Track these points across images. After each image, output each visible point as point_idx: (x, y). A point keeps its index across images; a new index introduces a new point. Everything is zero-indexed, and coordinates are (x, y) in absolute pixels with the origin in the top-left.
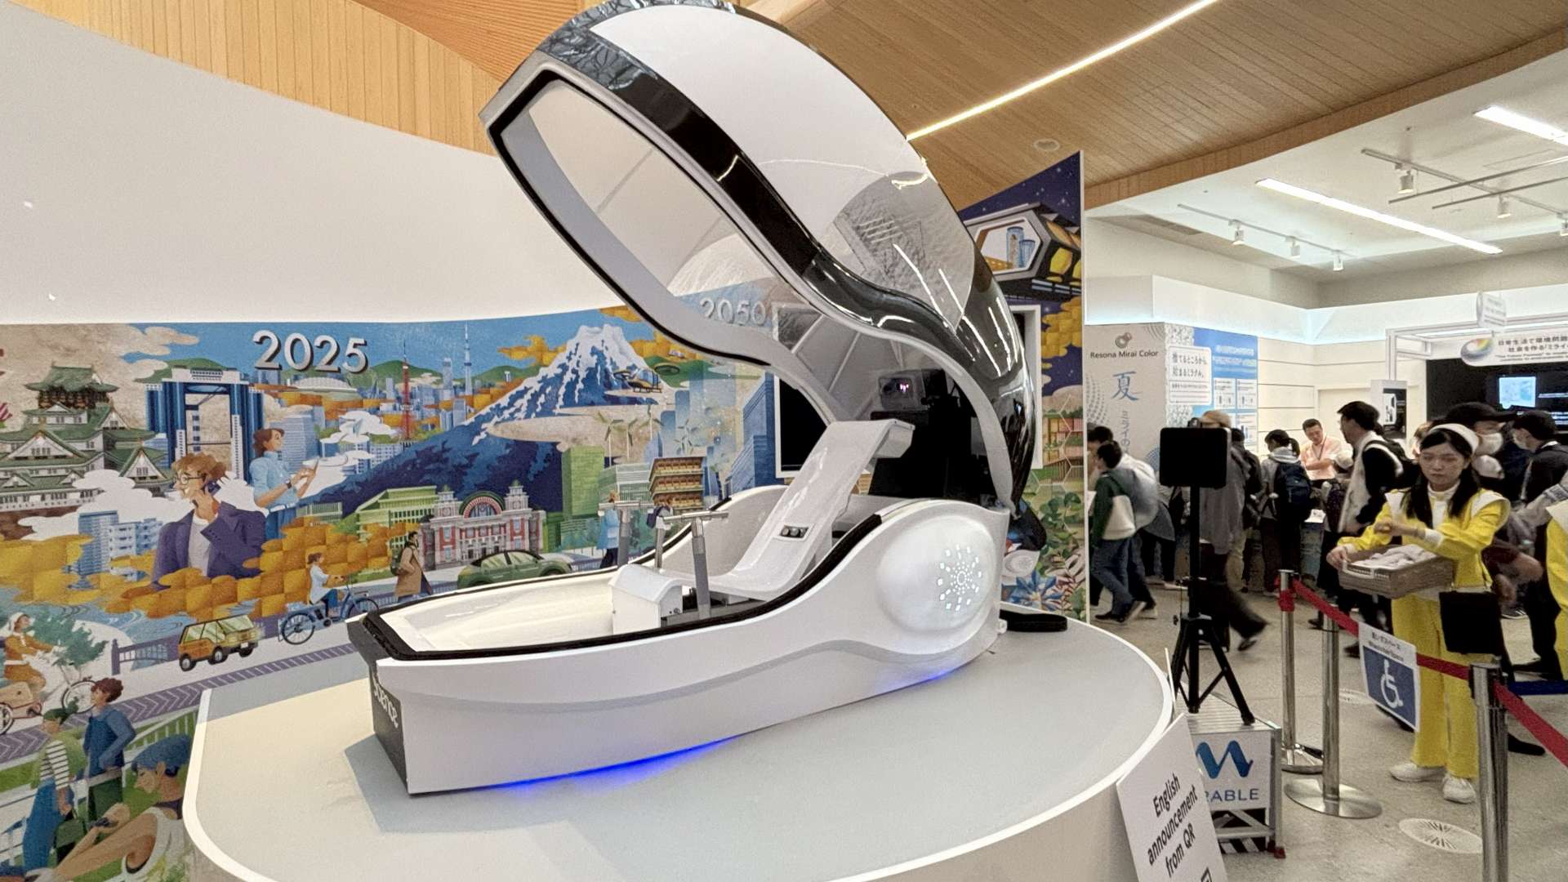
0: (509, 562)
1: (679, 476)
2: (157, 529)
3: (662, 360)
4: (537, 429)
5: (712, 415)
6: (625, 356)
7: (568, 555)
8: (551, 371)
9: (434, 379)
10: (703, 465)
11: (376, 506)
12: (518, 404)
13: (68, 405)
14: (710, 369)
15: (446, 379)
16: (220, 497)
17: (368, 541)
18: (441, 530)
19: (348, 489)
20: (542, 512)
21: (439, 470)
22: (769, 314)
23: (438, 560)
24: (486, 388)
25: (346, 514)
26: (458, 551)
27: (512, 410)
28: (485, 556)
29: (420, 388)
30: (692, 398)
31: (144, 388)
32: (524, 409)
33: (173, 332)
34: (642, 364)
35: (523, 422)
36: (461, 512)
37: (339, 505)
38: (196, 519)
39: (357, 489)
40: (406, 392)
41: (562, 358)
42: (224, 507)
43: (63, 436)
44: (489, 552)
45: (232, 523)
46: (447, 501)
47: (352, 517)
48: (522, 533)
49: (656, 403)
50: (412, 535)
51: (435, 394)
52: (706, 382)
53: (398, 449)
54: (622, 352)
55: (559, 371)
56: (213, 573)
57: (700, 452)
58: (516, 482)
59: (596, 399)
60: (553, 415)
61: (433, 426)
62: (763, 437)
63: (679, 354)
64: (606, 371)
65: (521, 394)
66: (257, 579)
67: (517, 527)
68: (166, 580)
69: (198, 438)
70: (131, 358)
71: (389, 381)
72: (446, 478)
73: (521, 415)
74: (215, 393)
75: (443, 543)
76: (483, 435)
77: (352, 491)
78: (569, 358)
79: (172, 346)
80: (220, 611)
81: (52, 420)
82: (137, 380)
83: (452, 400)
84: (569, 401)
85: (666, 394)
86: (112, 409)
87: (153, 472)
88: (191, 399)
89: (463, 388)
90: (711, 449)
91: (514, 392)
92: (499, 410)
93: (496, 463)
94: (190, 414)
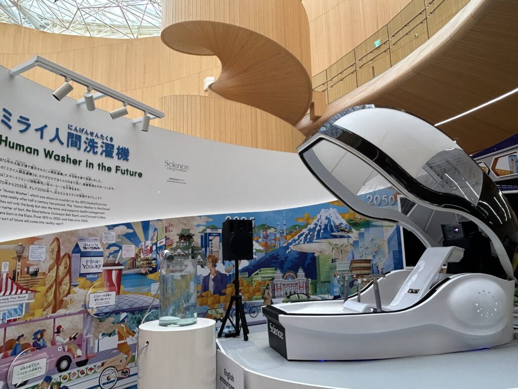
0: (299, 298)
1: (362, 267)
2: (202, 278)
3: (353, 221)
4: (307, 248)
5: (374, 242)
6: (338, 219)
7: (320, 297)
8: (312, 226)
9: (274, 230)
10: (371, 263)
11: (257, 274)
12: (301, 238)
13: (185, 240)
14: (372, 223)
15: (278, 230)
16: (217, 268)
17: (255, 286)
18: (277, 284)
19: (250, 267)
20: (310, 279)
21: (276, 262)
22: (396, 200)
23: (276, 295)
24: (290, 233)
25: (249, 277)
26: (282, 292)
27: (299, 241)
28: (291, 295)
29: (270, 233)
30: (365, 235)
31: (200, 234)
32: (303, 240)
33: (207, 218)
34: (345, 222)
35: (303, 245)
36: (283, 278)
37: (247, 273)
38: (211, 275)
39: (252, 268)
40: (266, 235)
41: (315, 221)
42: (218, 272)
43: (184, 249)
44: (292, 293)
45: (219, 277)
46: (278, 274)
47: (251, 277)
48: (303, 287)
49: (350, 237)
50: (268, 285)
51: (275, 235)
52: (371, 229)
53: (264, 254)
54: (337, 218)
55: (315, 226)
56: (214, 294)
57: (369, 258)
58: (301, 268)
59: (328, 236)
60: (313, 242)
61: (274, 246)
62: (397, 251)
63: (359, 218)
64: (331, 226)
65: (301, 235)
66: (225, 296)
67: (301, 284)
68: (204, 294)
69: (212, 250)
70: (198, 226)
71: (261, 231)
72: (278, 265)
73: (302, 242)
74: (216, 236)
75: (277, 289)
76: (290, 250)
77: (250, 269)
78: (318, 221)
79: (206, 222)
80: (216, 306)
81: (181, 244)
82: (199, 232)
83: (280, 238)
84: (318, 237)
85: (354, 234)
86: (193, 241)
87: (201, 260)
88: (211, 238)
89: (283, 233)
90: (374, 256)
91: (299, 234)
92: (295, 241)
93: (294, 260)
94: (210, 242)
